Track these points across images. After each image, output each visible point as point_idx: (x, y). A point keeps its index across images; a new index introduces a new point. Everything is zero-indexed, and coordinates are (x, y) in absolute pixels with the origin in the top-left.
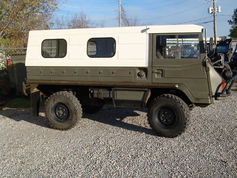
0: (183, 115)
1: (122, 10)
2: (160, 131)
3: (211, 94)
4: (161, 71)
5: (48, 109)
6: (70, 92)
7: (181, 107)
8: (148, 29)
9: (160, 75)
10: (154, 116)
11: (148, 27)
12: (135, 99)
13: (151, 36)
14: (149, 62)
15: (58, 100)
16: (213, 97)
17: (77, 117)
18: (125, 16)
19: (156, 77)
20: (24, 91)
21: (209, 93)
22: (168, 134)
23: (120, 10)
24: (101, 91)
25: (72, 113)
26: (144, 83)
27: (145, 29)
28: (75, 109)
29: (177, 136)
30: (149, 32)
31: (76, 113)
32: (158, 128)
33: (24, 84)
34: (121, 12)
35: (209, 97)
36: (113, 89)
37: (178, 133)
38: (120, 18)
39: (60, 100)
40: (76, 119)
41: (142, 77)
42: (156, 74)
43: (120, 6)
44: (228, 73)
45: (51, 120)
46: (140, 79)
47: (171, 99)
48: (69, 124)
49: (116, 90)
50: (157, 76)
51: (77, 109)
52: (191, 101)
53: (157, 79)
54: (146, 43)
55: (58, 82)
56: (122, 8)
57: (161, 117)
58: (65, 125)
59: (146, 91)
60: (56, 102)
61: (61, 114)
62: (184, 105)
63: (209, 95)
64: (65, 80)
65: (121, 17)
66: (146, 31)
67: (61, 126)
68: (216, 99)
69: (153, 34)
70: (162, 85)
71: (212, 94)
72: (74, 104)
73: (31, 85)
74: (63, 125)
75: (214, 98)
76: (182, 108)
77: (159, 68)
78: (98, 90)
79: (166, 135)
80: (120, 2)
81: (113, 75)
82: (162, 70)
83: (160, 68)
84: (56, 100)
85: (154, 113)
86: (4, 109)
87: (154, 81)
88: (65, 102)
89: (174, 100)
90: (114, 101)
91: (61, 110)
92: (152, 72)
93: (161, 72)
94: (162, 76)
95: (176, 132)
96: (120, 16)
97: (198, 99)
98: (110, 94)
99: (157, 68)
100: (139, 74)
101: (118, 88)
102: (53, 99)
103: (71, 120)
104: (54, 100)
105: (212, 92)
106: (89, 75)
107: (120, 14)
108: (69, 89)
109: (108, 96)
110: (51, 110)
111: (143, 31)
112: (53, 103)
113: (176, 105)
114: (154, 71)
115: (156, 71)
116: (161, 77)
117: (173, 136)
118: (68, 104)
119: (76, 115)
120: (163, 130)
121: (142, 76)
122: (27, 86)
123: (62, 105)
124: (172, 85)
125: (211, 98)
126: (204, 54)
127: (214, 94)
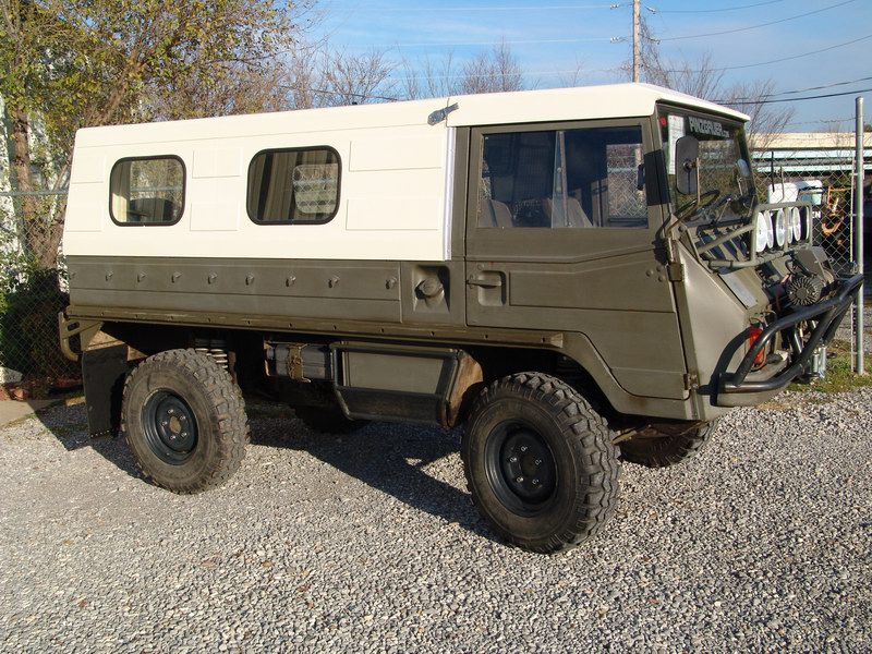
0: (577, 462)
1: (646, 35)
2: (501, 522)
3: (694, 381)
4: (499, 277)
5: (132, 411)
6: (214, 353)
7: (570, 431)
8: (454, 107)
9: (498, 293)
10: (481, 459)
11: (453, 100)
12: (412, 390)
13: (465, 134)
14: (455, 243)
15: (161, 383)
16: (702, 390)
17: (221, 448)
18: (656, 57)
19: (481, 300)
20: (65, 345)
21: (685, 376)
22: (529, 538)
23: (637, 38)
24: (298, 350)
25: (205, 432)
26: (436, 327)
27: (442, 111)
28: (214, 419)
29: (558, 548)
30: (455, 119)
31: (216, 432)
32: (495, 510)
33: (64, 320)
34: (639, 45)
35: (686, 394)
36: (334, 346)
37: (562, 537)
38: (636, 68)
39: (165, 380)
40: (219, 454)
41: (430, 300)
42: (481, 289)
43: (637, 21)
44: (800, 291)
45: (142, 452)
46: (424, 309)
47: (534, 395)
48: (196, 470)
49: (347, 350)
50: (487, 298)
51: (220, 417)
52: (615, 407)
53: (485, 309)
54: (443, 165)
55: (157, 315)
56: (644, 28)
57: (509, 465)
58: (185, 473)
59: (448, 360)
60: (154, 390)
61: (175, 434)
62: (584, 422)
63: (686, 382)
64: (179, 308)
65: (641, 62)
66: (445, 117)
67: (171, 476)
68: (714, 402)
69: (471, 127)
70: (502, 337)
71: (697, 381)
72: (210, 398)
73: (82, 325)
74: (179, 475)
75: (707, 398)
76: (574, 432)
77: (489, 267)
78: (289, 349)
79: (524, 540)
80: (637, 7)
81: (329, 292)
82: (502, 274)
83: (496, 267)
84: (152, 380)
85: (482, 447)
86: (70, 403)
87: (474, 320)
88: (181, 387)
89: (546, 400)
90: (339, 394)
91: (173, 419)
92: (467, 282)
93: (500, 284)
94: (504, 301)
95: (555, 532)
96: (638, 57)
97: (641, 399)
98: (327, 366)
99: (483, 265)
100: (421, 288)
101: (353, 344)
102: (146, 377)
103: (203, 456)
104: (148, 382)
105: (697, 372)
106: (253, 289)
107: (637, 52)
108: (214, 341)
109: (322, 373)
110: (143, 417)
111: (436, 118)
112: (145, 390)
113: (552, 421)
114: (471, 276)
115: (481, 278)
116: (498, 303)
117: (547, 545)
118: (191, 397)
119: (218, 442)
120: (514, 520)
121: (429, 297)
122: (70, 328)
123: (177, 401)
124: (537, 339)
125: (696, 396)
126: (665, 206)
127: (706, 381)
